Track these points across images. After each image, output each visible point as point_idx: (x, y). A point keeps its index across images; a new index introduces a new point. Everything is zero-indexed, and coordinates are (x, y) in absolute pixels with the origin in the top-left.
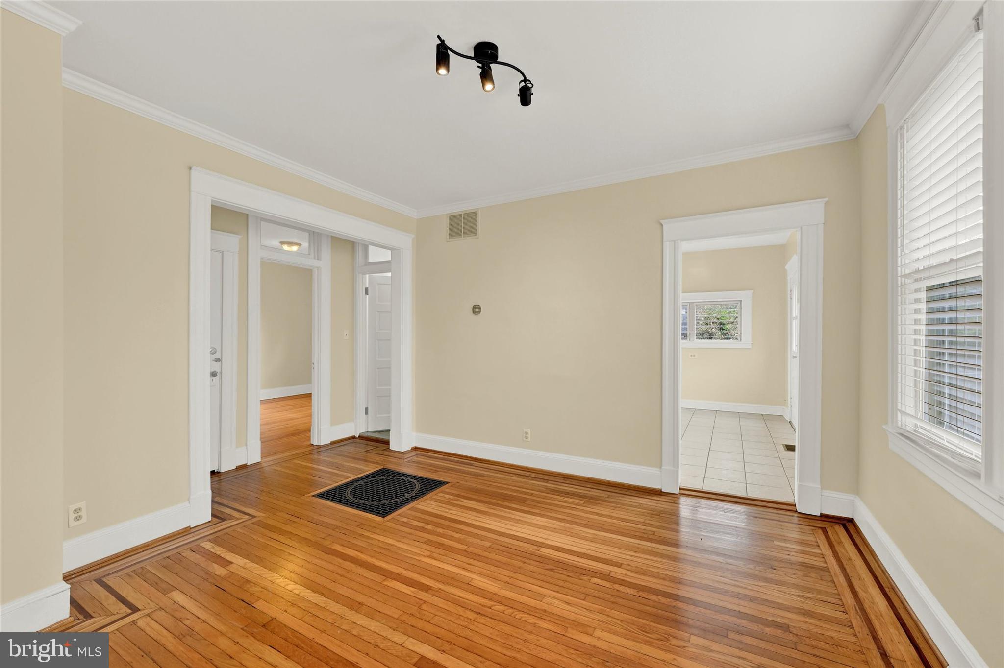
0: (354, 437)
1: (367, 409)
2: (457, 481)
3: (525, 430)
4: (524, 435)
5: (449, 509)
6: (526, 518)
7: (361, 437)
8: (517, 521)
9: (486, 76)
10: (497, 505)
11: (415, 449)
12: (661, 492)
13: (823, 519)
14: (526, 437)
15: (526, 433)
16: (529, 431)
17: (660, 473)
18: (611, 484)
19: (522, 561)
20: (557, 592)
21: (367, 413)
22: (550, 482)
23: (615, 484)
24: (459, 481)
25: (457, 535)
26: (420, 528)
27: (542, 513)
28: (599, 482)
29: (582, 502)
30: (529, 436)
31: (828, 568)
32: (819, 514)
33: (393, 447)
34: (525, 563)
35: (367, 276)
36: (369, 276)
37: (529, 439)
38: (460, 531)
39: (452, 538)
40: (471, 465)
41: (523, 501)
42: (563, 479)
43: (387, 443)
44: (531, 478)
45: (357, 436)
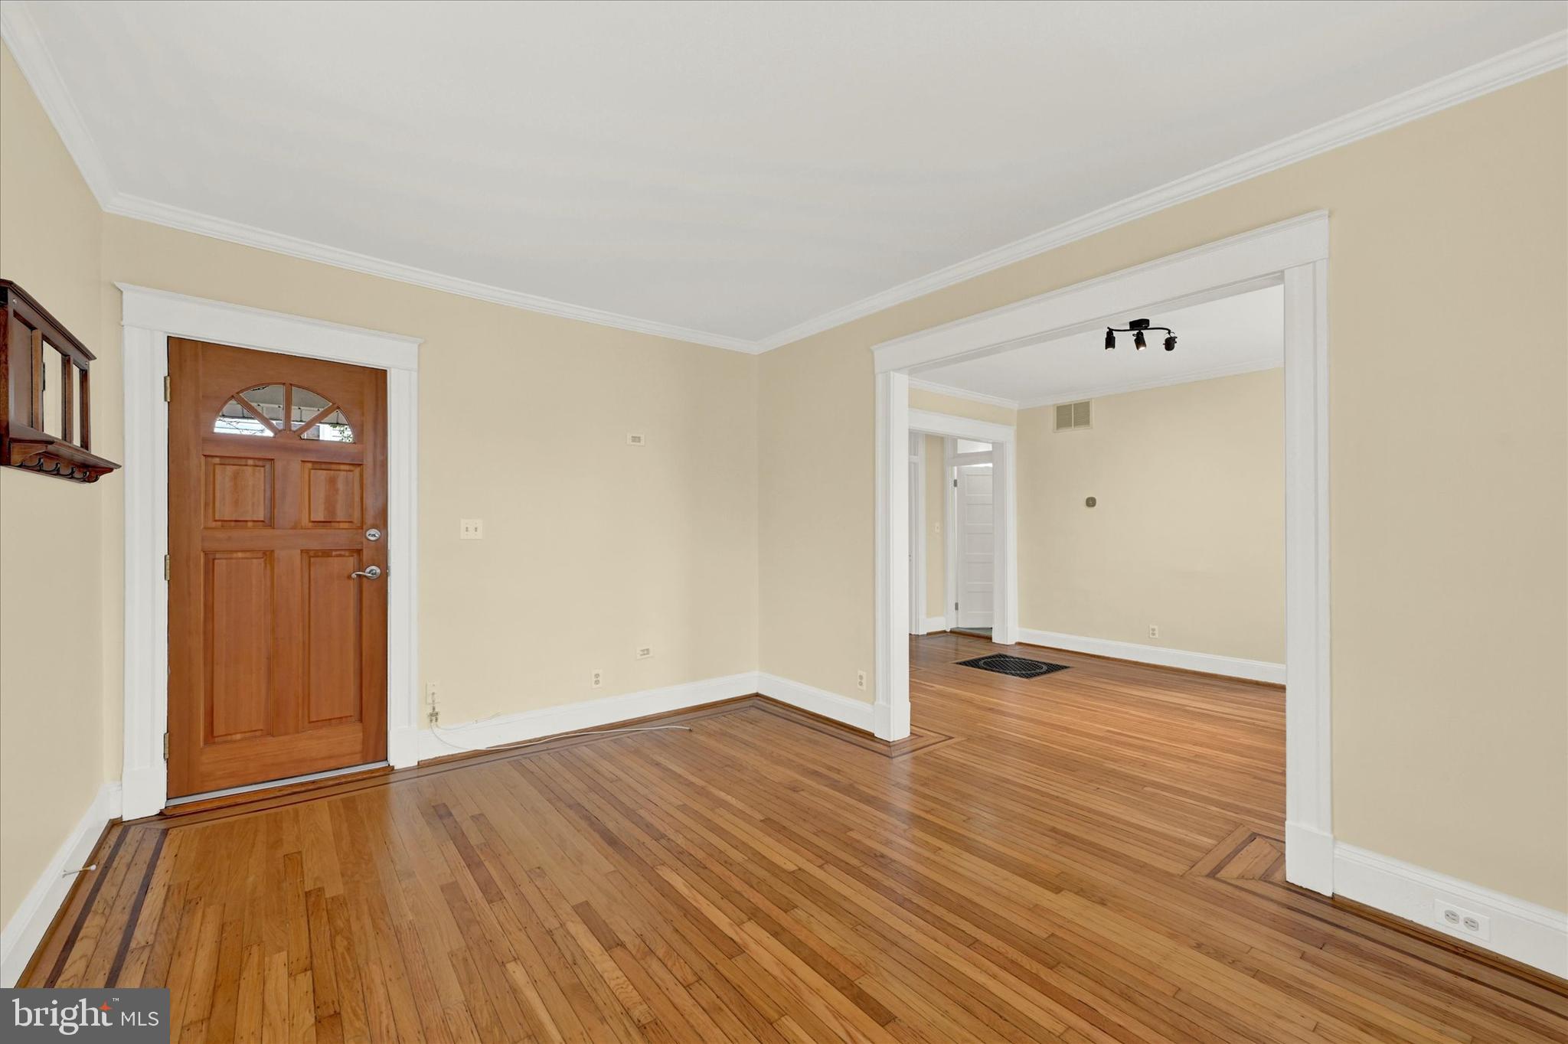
0: (945, 632)
1: (957, 605)
3: (1151, 627)
4: (1151, 632)
7: (952, 632)
9: (1140, 341)
11: (1019, 644)
14: (1154, 634)
15: (1153, 630)
16: (1156, 627)
21: (957, 608)
30: (1156, 632)
33: (994, 640)
35: (956, 468)
36: (958, 469)
37: (1157, 636)
43: (990, 638)
45: (949, 631)
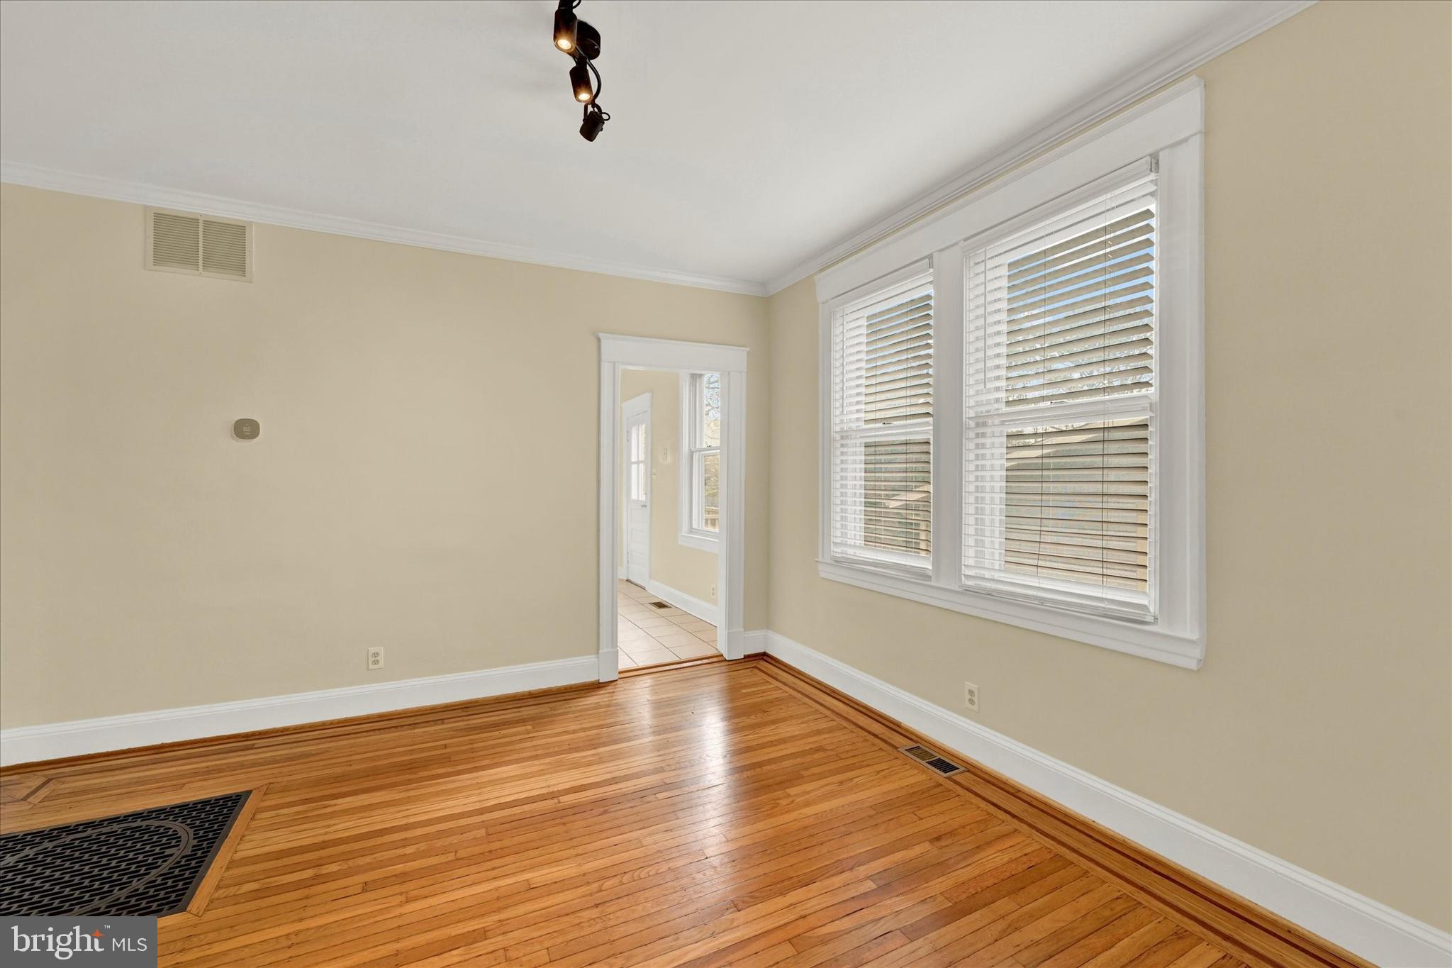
2: (267, 781)
3: (372, 650)
4: (372, 659)
5: (329, 826)
6: (483, 776)
8: (480, 786)
10: (410, 782)
12: (600, 683)
13: (746, 660)
14: (376, 662)
15: (376, 655)
17: (597, 659)
18: (533, 694)
19: (559, 824)
20: (644, 828)
22: (446, 721)
23: (540, 693)
24: (271, 781)
25: (410, 850)
26: (315, 877)
27: (496, 761)
28: (514, 697)
29: (529, 727)
30: (381, 658)
31: (791, 695)
32: (743, 657)
34: (564, 824)
37: (381, 664)
38: (405, 843)
39: (405, 858)
40: (252, 747)
41: (446, 760)
42: (461, 710)
44: (433, 723)
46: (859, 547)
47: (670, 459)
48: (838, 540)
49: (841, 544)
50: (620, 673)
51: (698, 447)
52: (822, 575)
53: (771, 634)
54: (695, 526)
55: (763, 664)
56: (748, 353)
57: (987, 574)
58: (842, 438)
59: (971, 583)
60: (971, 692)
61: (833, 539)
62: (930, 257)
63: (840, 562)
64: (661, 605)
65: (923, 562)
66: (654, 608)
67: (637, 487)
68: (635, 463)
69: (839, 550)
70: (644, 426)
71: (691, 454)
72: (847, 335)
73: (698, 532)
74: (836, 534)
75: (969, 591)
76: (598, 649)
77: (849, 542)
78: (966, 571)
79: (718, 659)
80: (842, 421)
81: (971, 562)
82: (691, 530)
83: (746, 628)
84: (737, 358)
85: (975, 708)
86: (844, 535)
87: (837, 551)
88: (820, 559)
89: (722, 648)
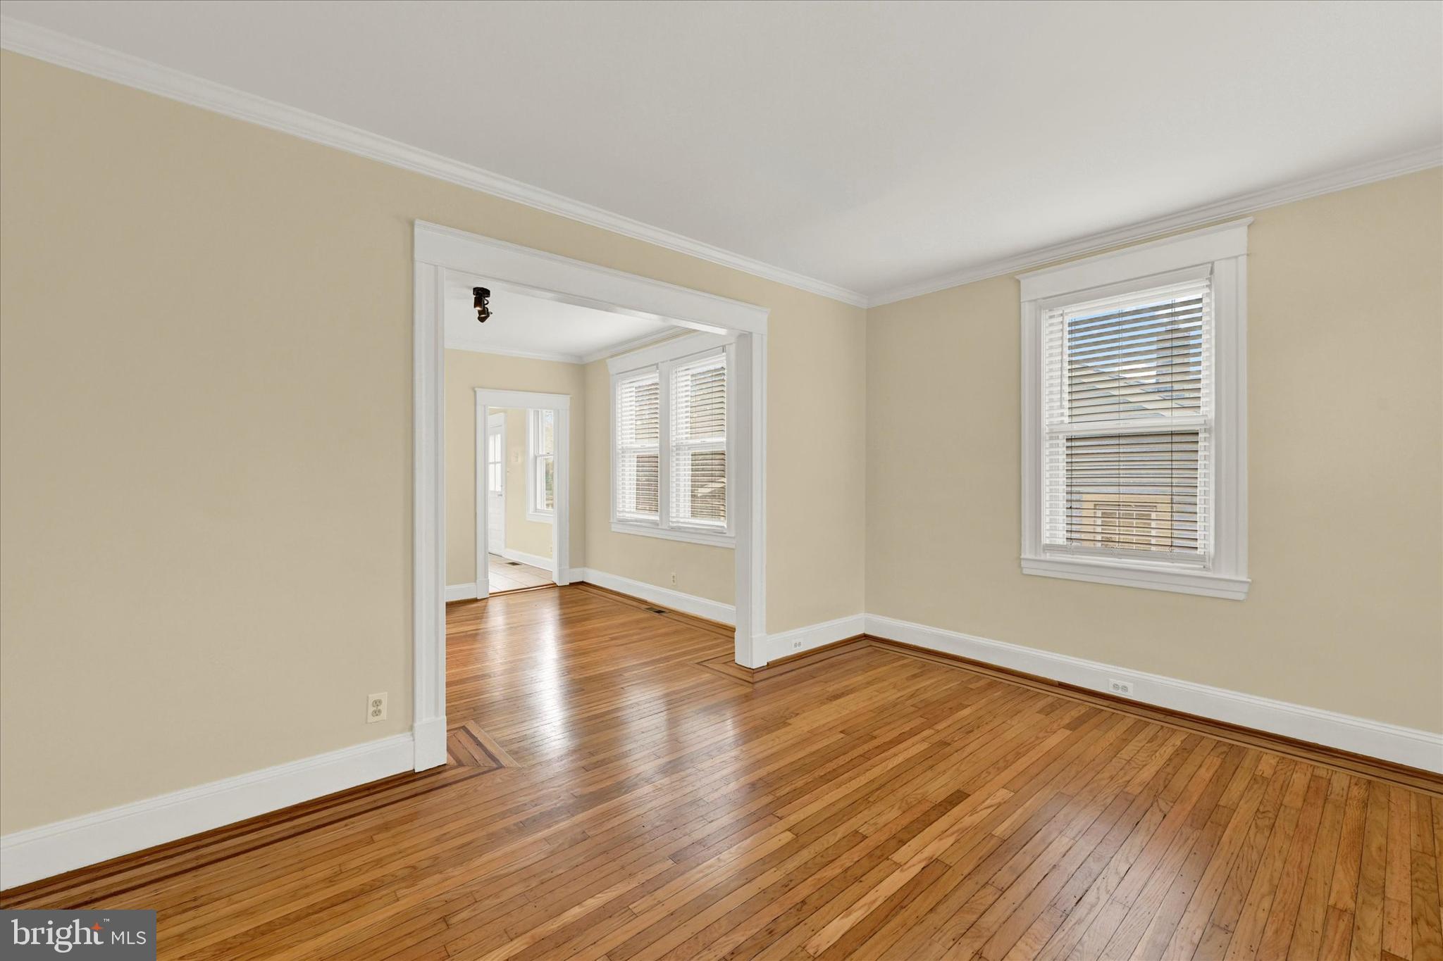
12: (478, 598)
13: (571, 586)
17: (474, 588)
32: (569, 584)
46: (633, 513)
47: (520, 460)
48: (621, 509)
49: (623, 511)
50: (490, 594)
51: (540, 453)
52: (613, 530)
53: (586, 569)
54: (539, 507)
55: (581, 587)
56: (571, 398)
57: (682, 520)
58: (623, 452)
59: (675, 525)
60: (674, 577)
61: (618, 509)
62: (657, 364)
63: (623, 522)
64: (514, 564)
65: (655, 517)
66: (510, 566)
67: (495, 480)
68: (492, 463)
69: (621, 515)
70: (499, 436)
71: (536, 458)
72: (624, 395)
73: (542, 511)
74: (620, 507)
75: (673, 529)
76: (476, 579)
77: (627, 510)
78: (671, 519)
79: (553, 586)
80: (622, 443)
81: (674, 515)
82: (536, 510)
83: (572, 566)
84: (563, 402)
85: (674, 584)
86: (624, 506)
87: (620, 515)
88: (611, 521)
89: (556, 579)
